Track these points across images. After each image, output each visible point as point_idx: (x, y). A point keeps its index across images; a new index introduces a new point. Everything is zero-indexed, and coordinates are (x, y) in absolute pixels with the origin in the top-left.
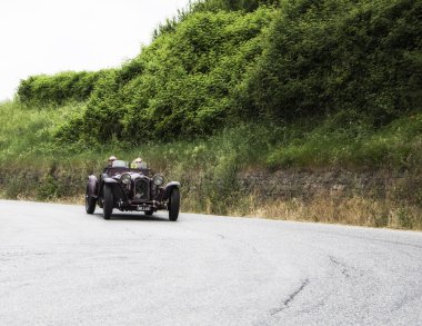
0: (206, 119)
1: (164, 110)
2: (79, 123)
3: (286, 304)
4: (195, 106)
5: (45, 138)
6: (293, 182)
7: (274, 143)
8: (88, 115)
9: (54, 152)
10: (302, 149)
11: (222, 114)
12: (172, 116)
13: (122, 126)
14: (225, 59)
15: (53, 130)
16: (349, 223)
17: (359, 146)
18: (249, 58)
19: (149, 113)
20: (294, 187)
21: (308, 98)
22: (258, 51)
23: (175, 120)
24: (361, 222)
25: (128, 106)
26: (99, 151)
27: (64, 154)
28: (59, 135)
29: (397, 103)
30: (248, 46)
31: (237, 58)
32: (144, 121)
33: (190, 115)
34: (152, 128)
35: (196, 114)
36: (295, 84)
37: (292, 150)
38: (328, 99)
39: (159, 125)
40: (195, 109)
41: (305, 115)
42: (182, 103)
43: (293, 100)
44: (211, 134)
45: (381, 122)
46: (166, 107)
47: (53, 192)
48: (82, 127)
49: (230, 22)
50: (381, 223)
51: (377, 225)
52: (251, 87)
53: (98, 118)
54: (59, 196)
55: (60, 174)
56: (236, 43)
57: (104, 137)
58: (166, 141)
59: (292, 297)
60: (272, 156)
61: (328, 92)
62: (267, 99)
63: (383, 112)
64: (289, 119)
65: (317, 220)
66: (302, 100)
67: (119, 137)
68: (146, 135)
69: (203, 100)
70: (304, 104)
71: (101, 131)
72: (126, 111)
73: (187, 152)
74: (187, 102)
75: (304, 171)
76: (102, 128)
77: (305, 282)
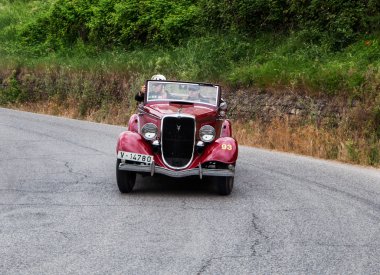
0: (172, 28)
1: (131, 16)
2: (47, 22)
4: (162, 13)
5: (11, 36)
6: (253, 102)
7: (236, 59)
8: (55, 15)
9: (19, 53)
10: (263, 68)
11: (189, 23)
12: (139, 22)
13: (89, 30)
15: (21, 27)
16: (303, 153)
17: (315, 71)
19: (115, 18)
20: (254, 109)
21: (274, 13)
23: (141, 26)
24: (314, 153)
25: (94, 9)
26: (63, 55)
27: (29, 56)
28: (25, 34)
29: (356, 27)
32: (110, 26)
33: (156, 23)
34: (118, 34)
35: (162, 22)
37: (252, 68)
38: (291, 15)
39: (125, 32)
40: (162, 16)
41: (269, 30)
42: (148, 10)
43: (258, 14)
44: (176, 44)
45: (339, 46)
46: (133, 13)
47: (16, 96)
48: (49, 27)
50: (332, 155)
51: (328, 157)
53: (64, 18)
54: (22, 102)
55: (24, 78)
57: (71, 39)
58: (132, 49)
61: (292, 8)
63: (340, 35)
64: (253, 35)
65: (272, 147)
66: (267, 14)
67: (86, 40)
68: (111, 41)
69: (170, 7)
70: (269, 18)
71: (68, 32)
72: (92, 14)
73: (151, 63)
74: (153, 8)
75: (264, 92)
76: (69, 29)
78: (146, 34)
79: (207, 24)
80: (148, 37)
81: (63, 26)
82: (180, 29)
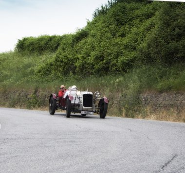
0: (123, 63)
1: (100, 58)
2: (52, 65)
3: (162, 168)
4: (117, 56)
5: (32, 73)
6: (172, 99)
7: (161, 77)
8: (56, 60)
9: (36, 81)
10: (177, 81)
11: (133, 61)
12: (104, 61)
13: (76, 67)
14: (134, 30)
15: (36, 68)
18: (148, 29)
19: (91, 59)
20: (172, 103)
21: (181, 52)
22: (153, 25)
23: (106, 64)
25: (79, 56)
26: (62, 80)
27: (42, 82)
28: (40, 71)
30: (147, 23)
31: (141, 29)
32: (88, 64)
33: (114, 61)
34: (93, 68)
35: (117, 61)
36: (173, 44)
37: (171, 81)
39: (96, 67)
40: (117, 58)
41: (179, 62)
42: (110, 54)
43: (172, 53)
44: (126, 72)
46: (101, 56)
47: (36, 104)
48: (53, 67)
49: (137, 9)
52: (149, 46)
53: (62, 62)
54: (39, 106)
55: (40, 94)
56: (141, 21)
57: (66, 73)
58: (100, 76)
59: (166, 164)
60: (159, 86)
62: (158, 53)
64: (170, 64)
66: (178, 53)
67: (74, 73)
68: (89, 72)
69: (121, 53)
70: (179, 55)
71: (64, 69)
72: (78, 58)
73: (112, 82)
74: (112, 53)
75: (178, 93)
76: (64, 68)
77: (175, 156)
78: (108, 67)
79: (143, 60)
80: (110, 69)
81: (61, 66)
82: (127, 64)
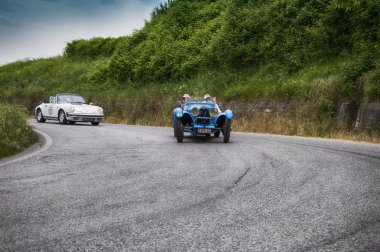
0: (187, 69)
1: (161, 63)
2: (106, 71)
4: (180, 61)
5: (84, 80)
6: (240, 107)
7: (229, 83)
8: (112, 65)
9: (90, 90)
10: (245, 88)
11: (197, 66)
12: (166, 67)
13: (134, 73)
14: (198, 31)
15: (89, 75)
16: (274, 133)
17: (280, 85)
18: (213, 30)
19: (151, 65)
21: (250, 56)
22: (219, 26)
23: (167, 69)
24: (282, 132)
25: (137, 61)
26: (119, 88)
27: (96, 91)
28: (93, 79)
29: (302, 59)
30: (212, 23)
31: (205, 31)
32: (147, 69)
33: (177, 66)
34: (153, 74)
35: (180, 65)
36: (241, 47)
37: (239, 88)
38: (261, 56)
39: (157, 72)
41: (247, 67)
42: (172, 59)
43: (240, 57)
44: (190, 78)
45: (293, 70)
48: (108, 74)
49: (201, 8)
50: (293, 133)
51: (291, 134)
52: (215, 49)
53: (118, 68)
56: (205, 21)
57: (123, 80)
58: (162, 83)
59: (240, 179)
60: (228, 92)
61: (261, 52)
62: (225, 56)
63: (294, 64)
64: (238, 69)
65: (255, 131)
66: (246, 57)
67: (132, 80)
68: (149, 79)
69: (184, 57)
70: (247, 59)
71: (120, 76)
72: (136, 63)
74: (174, 58)
75: (247, 101)
76: (121, 74)
77: (248, 170)
78: (170, 74)
79: (208, 65)
81: (117, 72)
82: (191, 69)
